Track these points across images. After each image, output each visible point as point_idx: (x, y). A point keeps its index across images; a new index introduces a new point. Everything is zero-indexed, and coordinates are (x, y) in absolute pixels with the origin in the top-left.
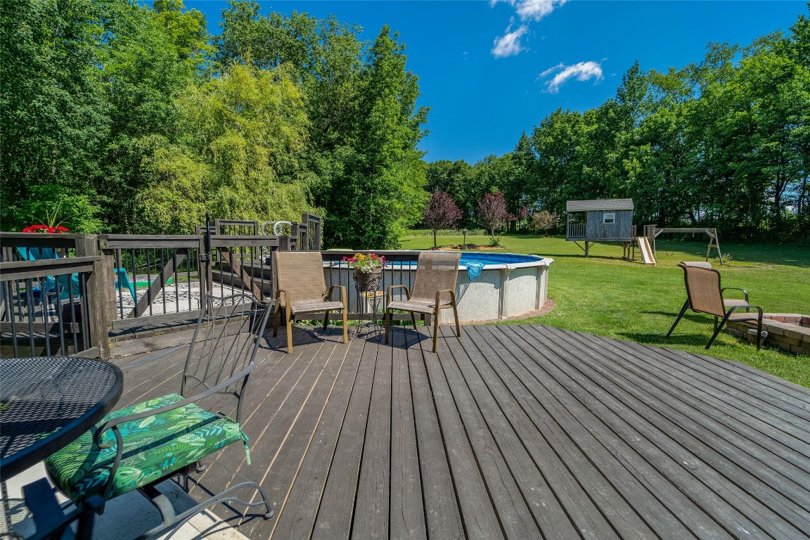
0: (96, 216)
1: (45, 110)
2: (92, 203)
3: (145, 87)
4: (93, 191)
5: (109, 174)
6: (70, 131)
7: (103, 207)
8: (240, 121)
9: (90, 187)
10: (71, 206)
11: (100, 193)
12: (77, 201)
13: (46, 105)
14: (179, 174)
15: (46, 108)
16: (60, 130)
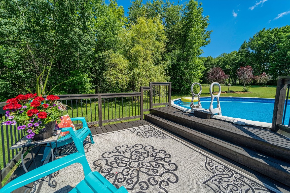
0: (90, 82)
1: (73, 38)
2: (89, 77)
3: (106, 33)
4: (90, 73)
5: (94, 67)
6: (82, 47)
7: (92, 79)
8: (141, 40)
9: (89, 72)
10: (82, 78)
11: (92, 73)
12: (85, 76)
13: (74, 36)
14: (119, 63)
15: (74, 37)
16: (79, 47)
